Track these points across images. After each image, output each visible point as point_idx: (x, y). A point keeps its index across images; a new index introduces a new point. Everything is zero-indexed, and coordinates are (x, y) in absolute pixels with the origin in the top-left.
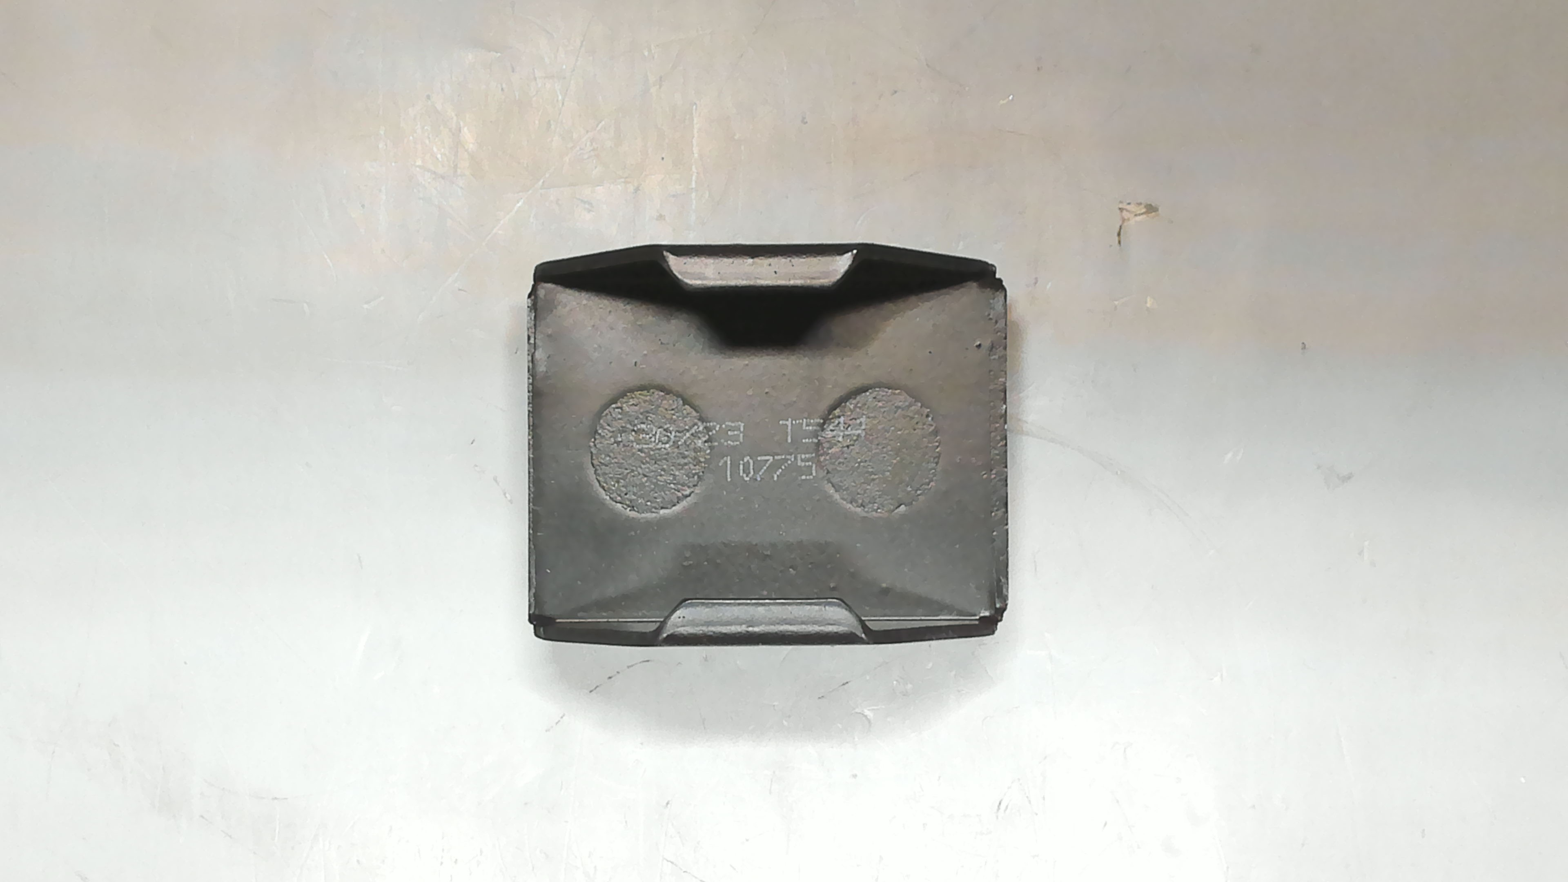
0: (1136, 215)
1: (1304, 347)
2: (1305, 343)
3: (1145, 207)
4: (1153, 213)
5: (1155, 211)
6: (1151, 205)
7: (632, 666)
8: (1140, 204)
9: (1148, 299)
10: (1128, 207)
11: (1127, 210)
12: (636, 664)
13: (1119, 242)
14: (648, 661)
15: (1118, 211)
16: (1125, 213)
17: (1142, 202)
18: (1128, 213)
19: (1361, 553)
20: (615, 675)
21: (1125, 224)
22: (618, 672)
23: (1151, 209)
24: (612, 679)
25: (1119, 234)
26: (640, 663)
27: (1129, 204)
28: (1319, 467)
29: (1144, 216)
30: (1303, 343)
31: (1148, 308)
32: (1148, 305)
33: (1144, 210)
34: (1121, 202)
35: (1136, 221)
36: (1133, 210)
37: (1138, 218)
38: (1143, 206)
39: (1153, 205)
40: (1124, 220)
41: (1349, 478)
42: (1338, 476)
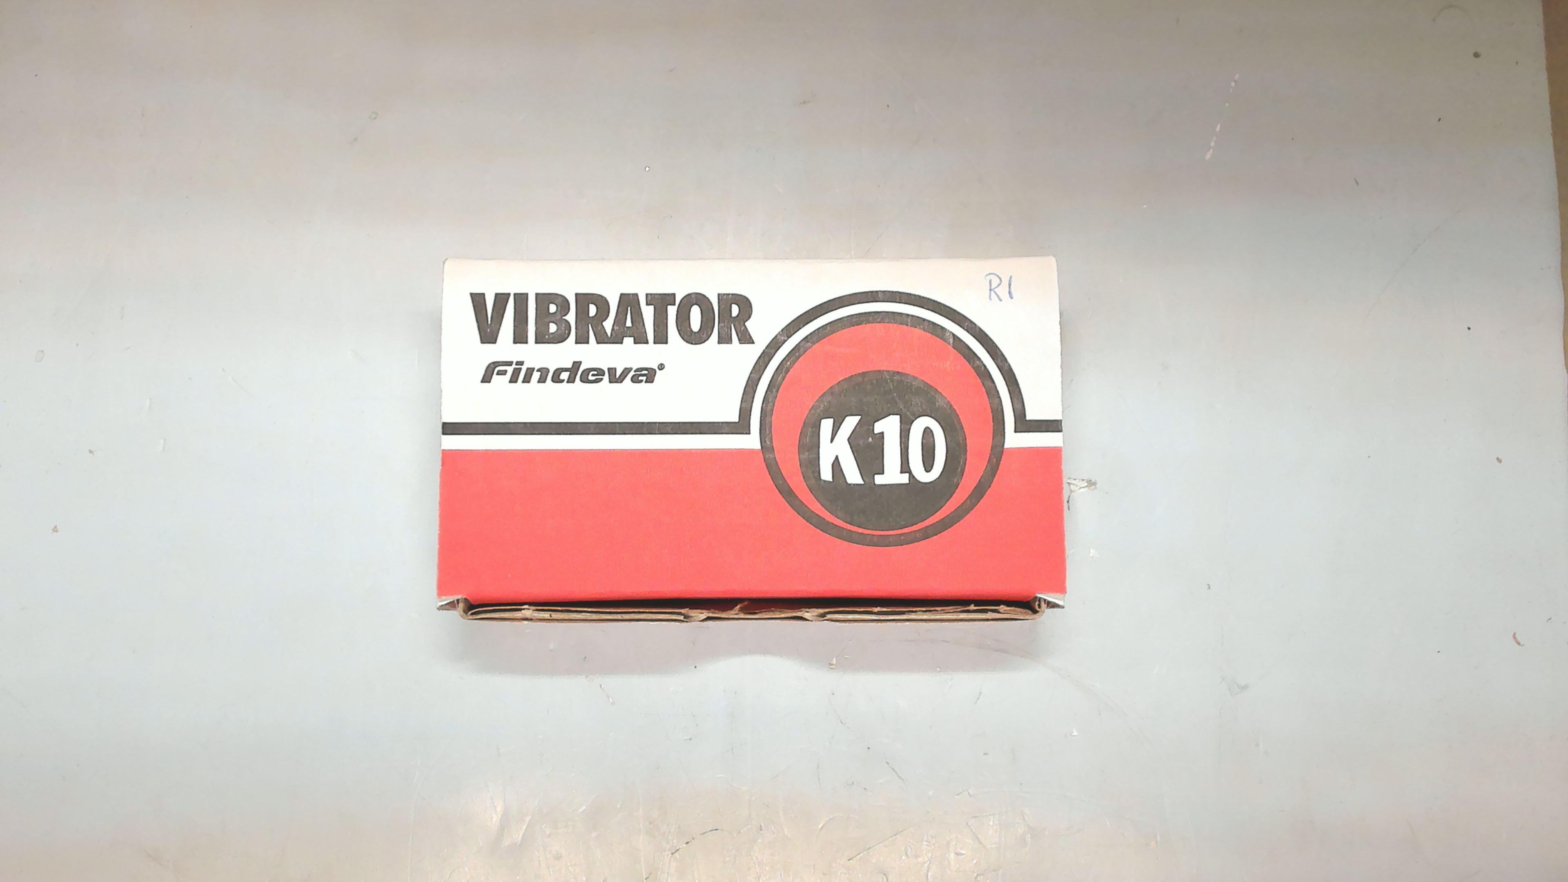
0: (1080, 488)
1: (1209, 588)
2: (1210, 584)
3: (1087, 482)
4: (1093, 487)
5: (1093, 485)
6: (1091, 481)
7: (705, 833)
8: (1083, 480)
9: (1092, 551)
10: (1073, 482)
11: (1074, 484)
12: (707, 832)
13: (1069, 508)
14: (716, 830)
15: (1067, 485)
16: (1072, 486)
17: (1085, 479)
18: (1074, 486)
19: (1257, 745)
20: (691, 841)
21: (1073, 493)
22: (693, 839)
23: (1091, 484)
24: (689, 844)
25: (1068, 502)
26: (711, 831)
27: (1075, 479)
28: (1223, 679)
29: (1086, 489)
30: (1208, 585)
31: (1091, 557)
32: (1092, 554)
33: (1086, 484)
34: (1070, 478)
35: (1081, 492)
36: (1078, 484)
37: (1082, 490)
38: (1085, 481)
39: (1093, 480)
40: (1071, 491)
41: (1247, 687)
42: (1238, 686)
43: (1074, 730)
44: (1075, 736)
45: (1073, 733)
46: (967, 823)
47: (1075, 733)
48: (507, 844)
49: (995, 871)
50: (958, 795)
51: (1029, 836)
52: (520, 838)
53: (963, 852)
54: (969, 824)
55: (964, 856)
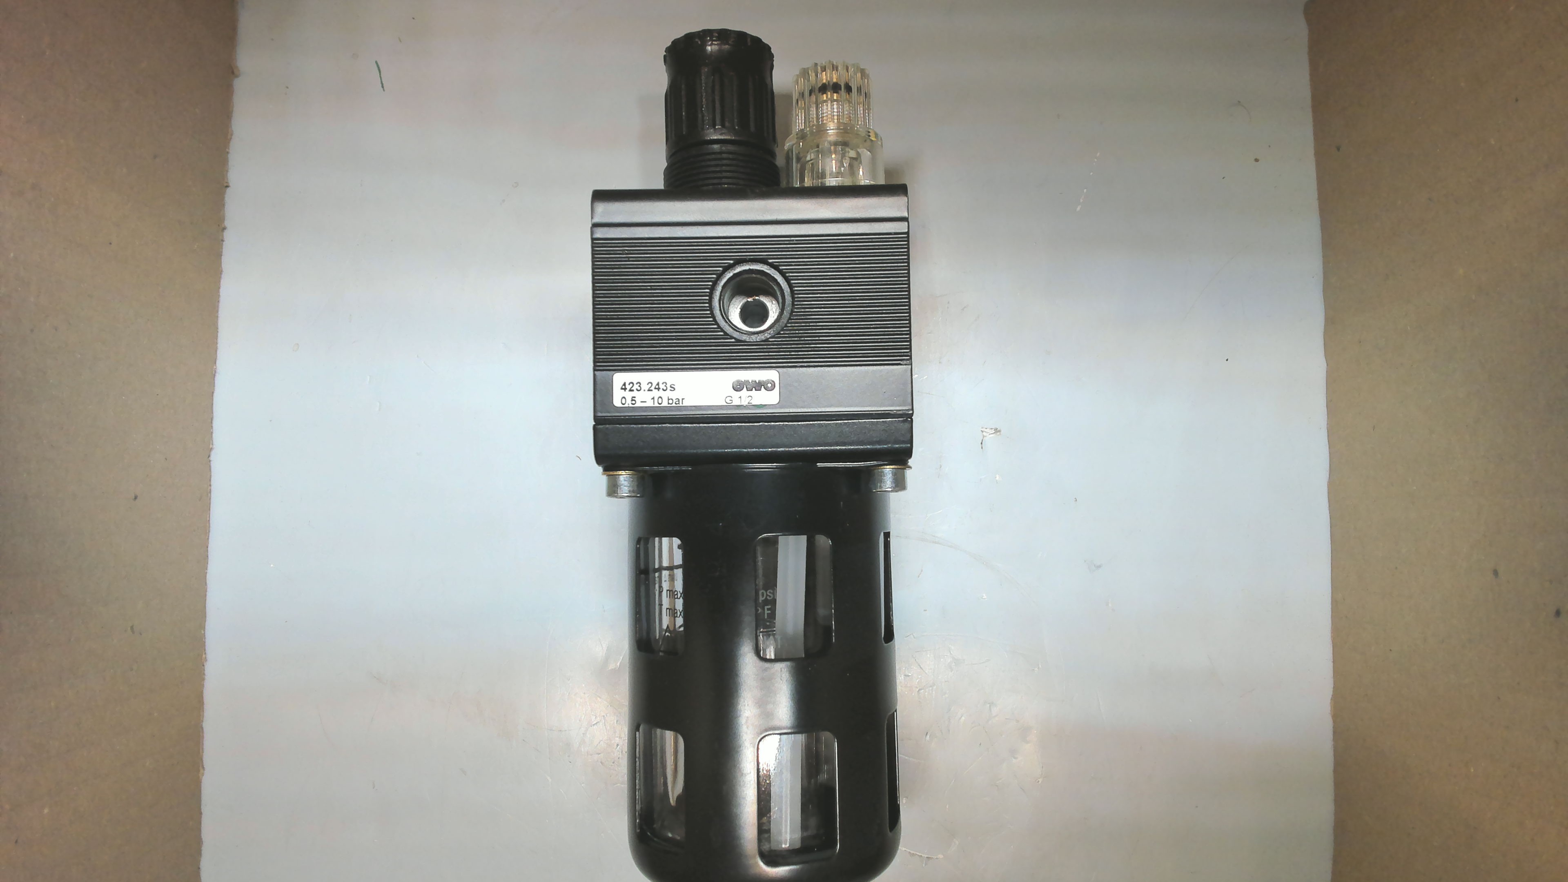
0: (990, 434)
1: (1076, 500)
2: (1077, 498)
3: (995, 430)
4: (998, 433)
6: (997, 429)
8: (992, 429)
9: (997, 476)
10: (986, 430)
11: (985, 432)
13: (982, 448)
15: (981, 432)
16: (984, 433)
17: (994, 428)
19: (1107, 605)
21: (985, 438)
23: (997, 431)
25: (982, 443)
27: (986, 429)
28: (1085, 561)
29: (994, 435)
31: (997, 480)
32: (997, 479)
33: (994, 432)
34: (982, 428)
35: (990, 438)
36: (989, 432)
37: (991, 435)
39: (999, 429)
40: (984, 436)
41: (1099, 567)
42: (1095, 566)
43: (984, 595)
44: (984, 599)
45: (983, 596)
46: (913, 656)
47: (985, 597)
48: (610, 669)
49: (931, 687)
50: (906, 637)
51: (954, 664)
52: (618, 664)
53: (910, 674)
54: (914, 656)
55: (910, 677)
